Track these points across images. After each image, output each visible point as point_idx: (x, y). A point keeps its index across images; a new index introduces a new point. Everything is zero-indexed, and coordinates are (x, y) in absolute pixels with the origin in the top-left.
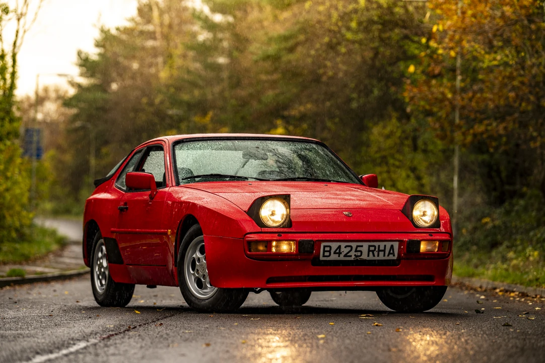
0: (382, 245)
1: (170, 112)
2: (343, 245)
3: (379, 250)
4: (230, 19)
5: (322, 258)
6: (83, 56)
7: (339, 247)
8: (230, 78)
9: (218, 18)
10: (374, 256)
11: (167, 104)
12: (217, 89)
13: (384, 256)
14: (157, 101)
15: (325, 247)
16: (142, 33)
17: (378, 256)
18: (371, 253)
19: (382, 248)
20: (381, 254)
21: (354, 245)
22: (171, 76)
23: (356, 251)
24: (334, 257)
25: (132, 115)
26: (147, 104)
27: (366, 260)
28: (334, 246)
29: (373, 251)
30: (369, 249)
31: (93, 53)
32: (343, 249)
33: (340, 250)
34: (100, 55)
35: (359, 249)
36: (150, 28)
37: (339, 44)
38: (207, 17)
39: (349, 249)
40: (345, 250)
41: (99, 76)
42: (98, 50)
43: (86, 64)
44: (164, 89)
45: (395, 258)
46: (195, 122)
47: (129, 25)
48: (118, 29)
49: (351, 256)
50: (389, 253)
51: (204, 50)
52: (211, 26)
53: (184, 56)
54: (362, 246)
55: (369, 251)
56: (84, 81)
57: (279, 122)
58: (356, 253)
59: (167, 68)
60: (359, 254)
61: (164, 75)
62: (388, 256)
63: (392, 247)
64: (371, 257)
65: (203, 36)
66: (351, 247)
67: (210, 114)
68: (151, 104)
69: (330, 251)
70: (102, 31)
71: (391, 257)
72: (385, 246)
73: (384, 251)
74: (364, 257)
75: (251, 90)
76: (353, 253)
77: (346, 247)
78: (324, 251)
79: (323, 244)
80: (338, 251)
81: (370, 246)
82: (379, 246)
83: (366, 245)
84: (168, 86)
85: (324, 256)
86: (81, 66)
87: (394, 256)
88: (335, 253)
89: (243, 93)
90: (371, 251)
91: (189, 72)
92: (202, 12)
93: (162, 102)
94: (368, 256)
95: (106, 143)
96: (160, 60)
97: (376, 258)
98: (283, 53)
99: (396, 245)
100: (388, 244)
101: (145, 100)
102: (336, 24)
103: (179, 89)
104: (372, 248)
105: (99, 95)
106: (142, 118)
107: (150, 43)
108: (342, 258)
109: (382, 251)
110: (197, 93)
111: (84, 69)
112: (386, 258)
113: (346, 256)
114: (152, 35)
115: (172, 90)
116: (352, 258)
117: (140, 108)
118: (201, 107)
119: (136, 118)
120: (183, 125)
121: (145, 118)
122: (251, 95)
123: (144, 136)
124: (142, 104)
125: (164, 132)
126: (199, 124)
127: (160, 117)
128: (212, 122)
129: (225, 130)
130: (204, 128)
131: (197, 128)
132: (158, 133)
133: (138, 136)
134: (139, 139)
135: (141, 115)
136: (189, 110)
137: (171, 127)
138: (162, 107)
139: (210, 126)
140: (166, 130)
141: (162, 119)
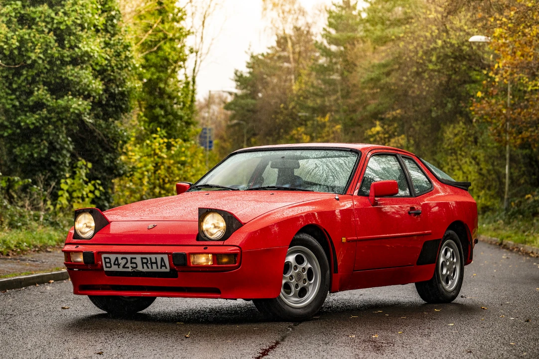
0: (153, 257)
1: (300, 114)
2: (120, 256)
3: (152, 263)
4: (342, 49)
5: (105, 269)
6: (239, 74)
7: (117, 259)
8: (342, 90)
9: (333, 48)
10: (148, 268)
11: (298, 108)
12: (333, 98)
13: (157, 268)
14: (291, 107)
15: (105, 258)
16: (279, 57)
17: (152, 268)
18: (145, 265)
19: (154, 260)
20: (154, 266)
21: (129, 257)
22: (300, 89)
23: (131, 263)
24: (114, 268)
25: (273, 116)
26: (283, 107)
27: (142, 272)
28: (113, 257)
29: (146, 263)
30: (142, 261)
31: (246, 72)
32: (120, 261)
33: (118, 262)
34: (250, 73)
35: (133, 261)
36: (285, 54)
38: (325, 47)
39: (125, 261)
40: (122, 262)
41: (249, 88)
42: (248, 70)
43: (240, 80)
44: (296, 99)
45: (168, 270)
46: (317, 121)
47: (270, 51)
48: (263, 55)
49: (128, 268)
50: (162, 266)
51: (322, 70)
52: (327, 53)
53: (309, 75)
54: (135, 258)
55: (143, 263)
56: (239, 92)
57: (378, 123)
58: (132, 265)
59: (297, 83)
60: (135, 266)
61: (295, 87)
62: (161, 268)
63: (162, 259)
64: (146, 269)
65: (322, 61)
66: (127, 259)
67: (328, 115)
68: (286, 108)
69: (110, 262)
70: (252, 57)
71: (164, 269)
72: (156, 258)
73: (156, 263)
74: (140, 268)
75: (357, 100)
76: (129, 265)
77: (122, 259)
78: (106, 263)
79: (103, 256)
80: (116, 263)
81: (142, 259)
82: (150, 258)
83: (139, 257)
84: (299, 97)
85: (106, 267)
86: (236, 81)
87: (166, 268)
88: (115, 264)
89: (352, 102)
90: (145, 263)
91: (313, 86)
92: (322, 43)
93: (294, 108)
94: (143, 268)
95: (254, 135)
96: (293, 77)
97: (150, 270)
99: (166, 257)
100: (159, 257)
101: (282, 105)
103: (306, 98)
104: (145, 261)
105: (250, 101)
107: (286, 65)
108: (121, 269)
109: (154, 263)
110: (319, 101)
111: (239, 83)
112: (159, 270)
113: (124, 267)
114: (287, 59)
115: (301, 98)
116: (130, 270)
117: (279, 111)
118: (322, 110)
119: (276, 118)
120: (309, 123)
121: (282, 118)
122: (357, 103)
123: (282, 130)
124: (280, 108)
125: (295, 128)
126: (320, 123)
127: (292, 118)
128: (329, 121)
129: (339, 127)
130: (323, 126)
131: (318, 125)
132: (291, 128)
133: (277, 131)
134: (278, 133)
135: (279, 116)
136: (314, 113)
137: (301, 124)
138: (294, 110)
139: (328, 124)
140: (297, 127)
141: (294, 119)
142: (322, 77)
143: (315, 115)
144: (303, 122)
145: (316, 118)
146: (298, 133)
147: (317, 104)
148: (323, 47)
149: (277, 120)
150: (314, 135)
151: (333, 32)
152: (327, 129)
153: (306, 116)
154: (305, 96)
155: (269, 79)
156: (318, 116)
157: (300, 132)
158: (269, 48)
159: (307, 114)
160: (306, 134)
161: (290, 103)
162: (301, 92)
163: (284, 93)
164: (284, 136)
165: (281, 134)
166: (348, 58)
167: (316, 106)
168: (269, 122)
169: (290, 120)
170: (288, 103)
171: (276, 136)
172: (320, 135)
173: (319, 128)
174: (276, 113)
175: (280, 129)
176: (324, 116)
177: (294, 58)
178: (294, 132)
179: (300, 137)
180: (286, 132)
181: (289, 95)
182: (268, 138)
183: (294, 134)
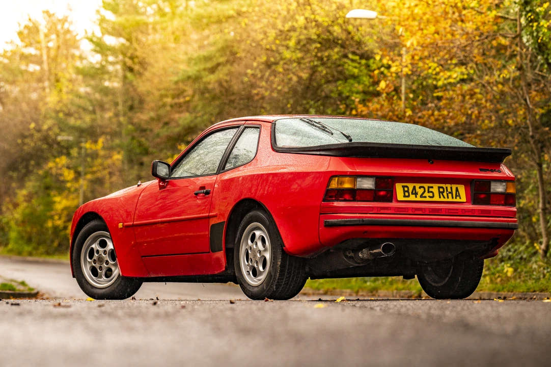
1: (59, 138)
4: (122, 40)
8: (125, 102)
9: (111, 41)
11: (56, 130)
12: (108, 115)
14: (45, 127)
16: (24, 57)
22: (59, 102)
25: (19, 141)
26: (34, 128)
36: (32, 51)
37: (276, 63)
38: (98, 38)
44: (53, 115)
46: (86, 149)
47: (9, 48)
51: (93, 74)
52: (101, 48)
59: (55, 92)
61: (52, 99)
65: (95, 59)
67: (101, 140)
68: (39, 131)
75: (152, 114)
84: (57, 112)
89: (143, 117)
91: (79, 96)
92: (93, 34)
93: (50, 129)
96: (47, 84)
98: (204, 74)
101: (33, 125)
102: (274, 43)
103: (69, 114)
106: (30, 144)
107: (33, 68)
110: (88, 119)
115: (61, 115)
117: (27, 133)
118: (91, 133)
119: (24, 144)
120: (74, 152)
121: (32, 144)
122: (152, 119)
123: (32, 162)
124: (29, 130)
125: (52, 159)
126: (89, 151)
127: (48, 144)
128: (104, 148)
129: (117, 157)
130: (94, 155)
131: (87, 155)
132: (46, 160)
133: (24, 163)
134: (27, 167)
135: (27, 141)
136: (80, 137)
137: (60, 154)
138: (51, 133)
139: (102, 153)
140: (55, 157)
141: (50, 146)
142: (93, 83)
143: (83, 140)
144: (65, 150)
145: (83, 145)
146: (56, 167)
147: (84, 122)
148: (95, 39)
149: (26, 147)
150: (81, 169)
151: (110, 16)
152: (99, 161)
153: (68, 141)
154: (67, 111)
155: (8, 87)
156: (86, 142)
157: (60, 166)
158: (7, 43)
159: (71, 138)
160: (68, 168)
161: (44, 122)
162: (61, 105)
163: (36, 108)
164: (35, 171)
165: (31, 168)
166: (138, 54)
167: (84, 126)
168: (13, 151)
169: (45, 146)
170: (40, 122)
171: (23, 171)
172: (90, 170)
173: (89, 159)
174: (24, 137)
175: (28, 161)
176: (96, 142)
177: (48, 57)
178: (51, 164)
179: (59, 172)
180: (38, 165)
181: (43, 110)
182: (11, 173)
183: (51, 168)
